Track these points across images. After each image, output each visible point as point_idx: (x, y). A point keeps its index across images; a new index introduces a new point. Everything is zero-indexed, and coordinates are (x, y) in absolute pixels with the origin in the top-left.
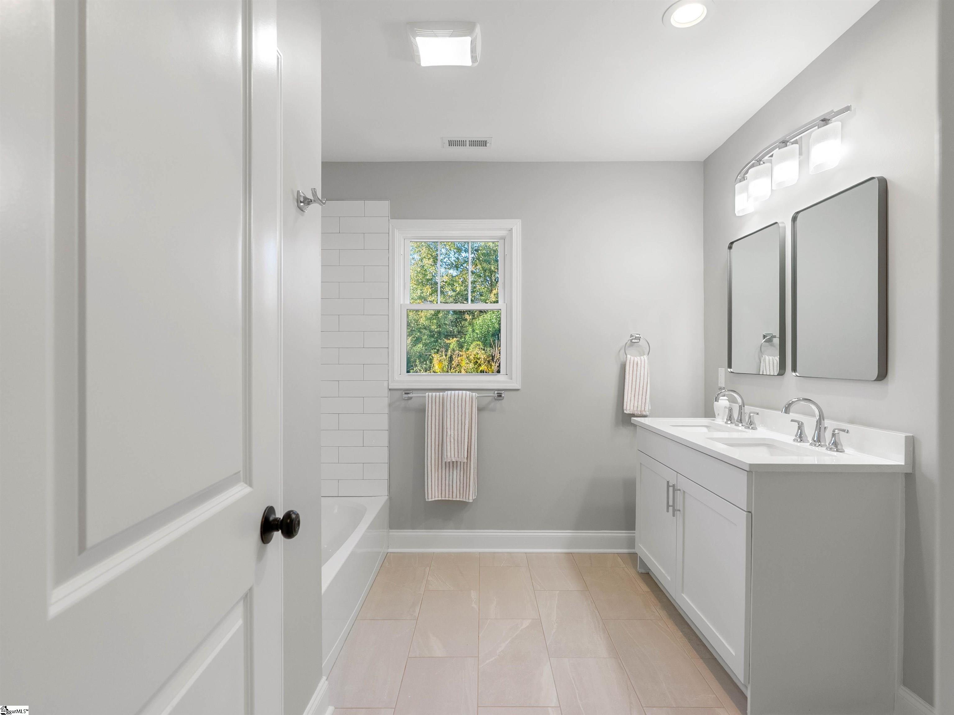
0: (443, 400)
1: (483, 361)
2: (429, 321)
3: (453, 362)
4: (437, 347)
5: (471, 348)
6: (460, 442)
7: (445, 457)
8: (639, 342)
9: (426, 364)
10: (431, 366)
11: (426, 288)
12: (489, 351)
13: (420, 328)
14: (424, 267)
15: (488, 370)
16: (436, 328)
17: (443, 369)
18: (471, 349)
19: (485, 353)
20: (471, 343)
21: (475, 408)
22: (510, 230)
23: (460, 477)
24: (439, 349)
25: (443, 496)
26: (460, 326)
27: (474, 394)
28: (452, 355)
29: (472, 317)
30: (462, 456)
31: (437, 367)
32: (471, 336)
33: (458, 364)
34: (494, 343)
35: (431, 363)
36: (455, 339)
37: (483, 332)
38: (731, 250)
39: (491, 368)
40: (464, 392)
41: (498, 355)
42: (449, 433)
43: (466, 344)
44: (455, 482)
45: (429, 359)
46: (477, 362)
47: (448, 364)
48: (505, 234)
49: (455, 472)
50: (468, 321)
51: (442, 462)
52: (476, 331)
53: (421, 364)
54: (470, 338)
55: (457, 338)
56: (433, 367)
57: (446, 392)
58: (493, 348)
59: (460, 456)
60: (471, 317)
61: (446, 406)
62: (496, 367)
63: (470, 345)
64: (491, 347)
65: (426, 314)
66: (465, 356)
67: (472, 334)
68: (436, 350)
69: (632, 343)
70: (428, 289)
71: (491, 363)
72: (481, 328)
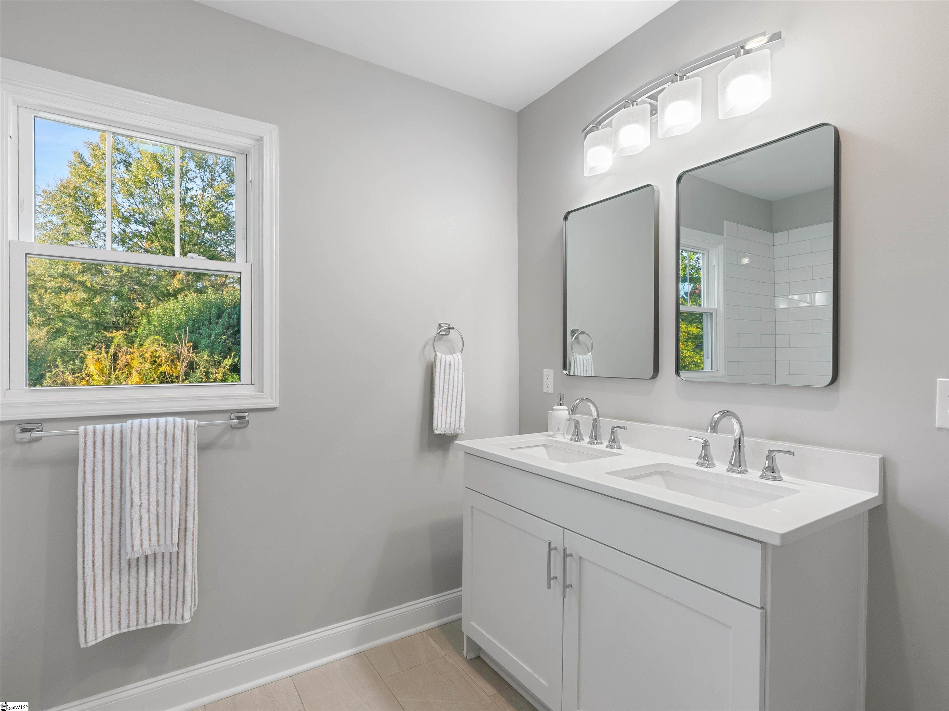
0: (122, 438)
1: (165, 360)
2: (79, 307)
3: (119, 362)
4: (93, 342)
5: (145, 343)
6: (161, 516)
7: (129, 549)
8: (448, 334)
9: (74, 364)
10: (83, 366)
11: (73, 264)
12: (173, 347)
13: (63, 317)
14: (70, 235)
15: (171, 371)
16: (90, 318)
17: (102, 370)
18: (147, 345)
19: (167, 350)
20: (145, 337)
21: (193, 448)
22: (257, 140)
23: (163, 580)
24: (96, 345)
25: (124, 624)
26: (128, 317)
27: (191, 422)
28: (116, 353)
29: (146, 305)
30: (169, 542)
31: (92, 368)
32: (146, 329)
33: (127, 363)
34: (180, 338)
35: (82, 362)
36: (121, 332)
37: (163, 324)
38: (566, 222)
39: (176, 368)
40: (170, 419)
41: (186, 353)
42: (136, 500)
43: (139, 339)
45: (79, 357)
46: (155, 362)
47: (110, 364)
48: (248, 146)
49: (151, 575)
50: (141, 310)
51: (120, 560)
52: (154, 323)
53: (65, 364)
54: (144, 332)
55: (124, 331)
56: (85, 369)
57: (129, 422)
58: (178, 344)
59: (162, 542)
60: (144, 305)
61: (128, 448)
62: (183, 367)
63: (144, 340)
64: (175, 343)
65: (73, 297)
66: (138, 354)
67: (147, 326)
68: (90, 346)
69: (439, 336)
70: (75, 265)
71: (175, 362)
72: (160, 319)
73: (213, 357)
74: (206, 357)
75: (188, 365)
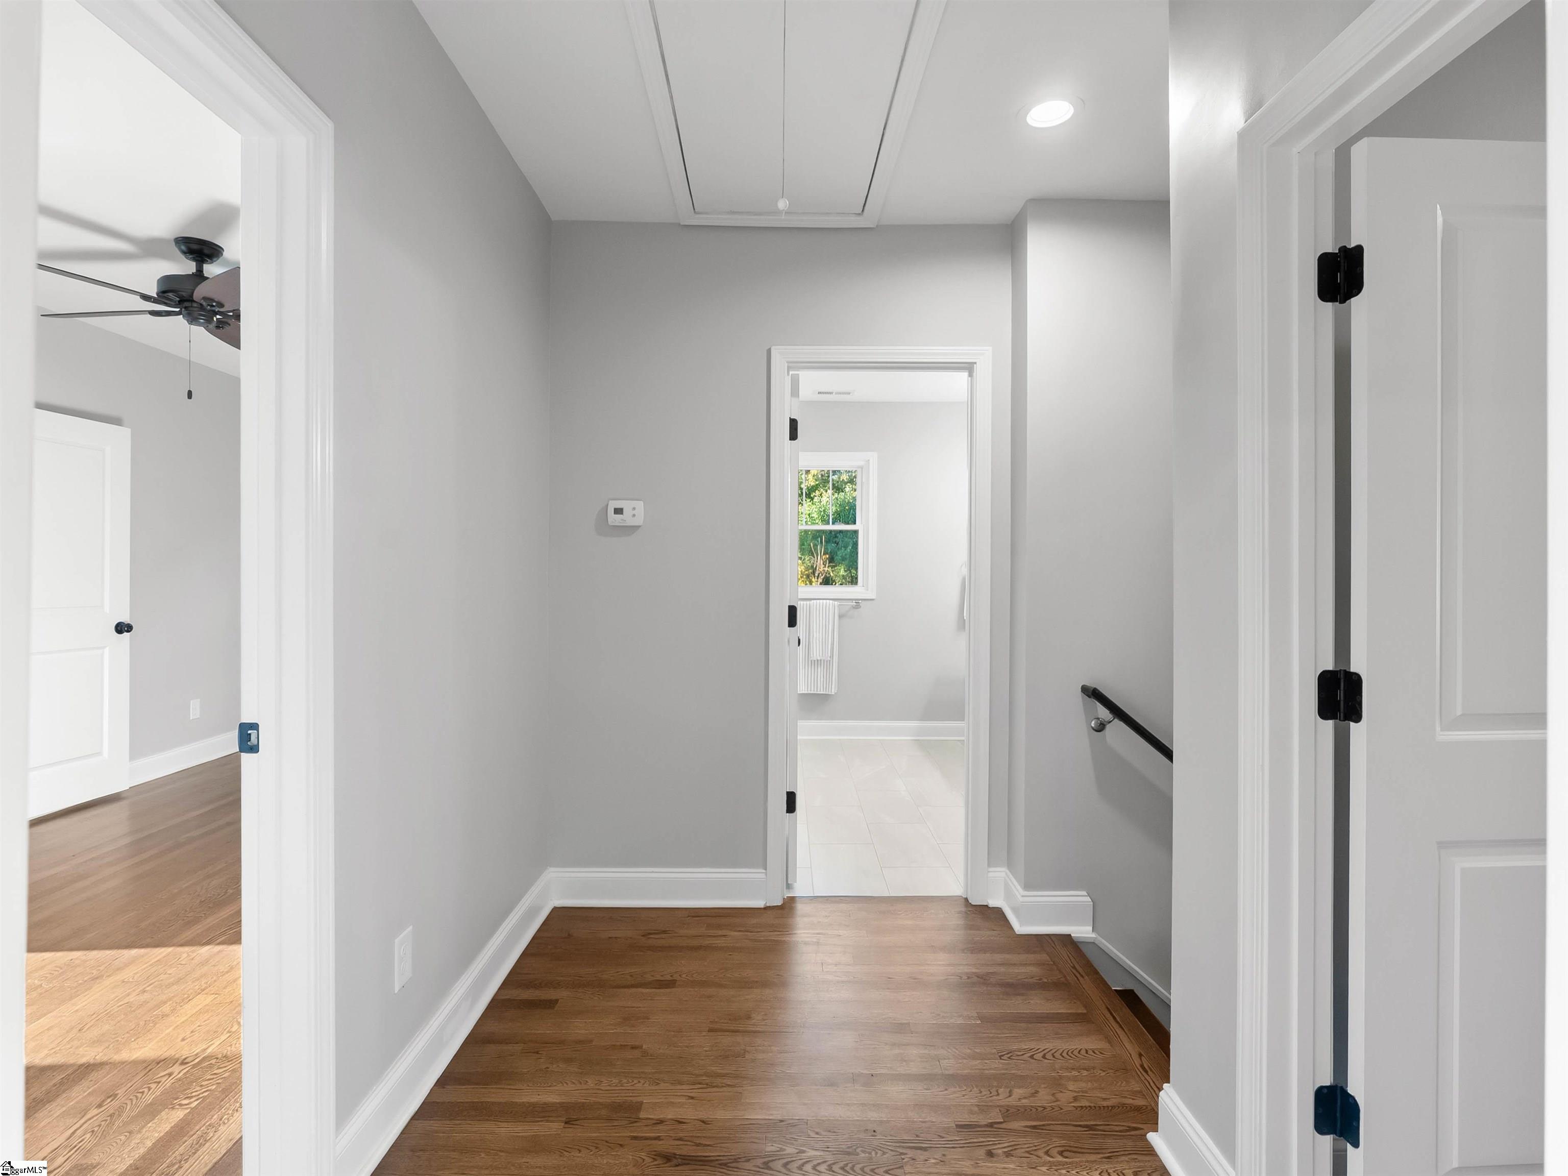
0: (810, 608)
6: (824, 644)
7: (812, 656)
19: (803, 563)
21: (837, 615)
22: (867, 461)
23: (824, 673)
25: (809, 689)
27: (836, 603)
34: (816, 550)
40: (828, 601)
42: (815, 636)
44: (819, 678)
48: (863, 464)
49: (819, 669)
57: (812, 601)
59: (824, 655)
71: (811, 578)
73: (851, 572)
74: (842, 572)
75: (823, 580)
